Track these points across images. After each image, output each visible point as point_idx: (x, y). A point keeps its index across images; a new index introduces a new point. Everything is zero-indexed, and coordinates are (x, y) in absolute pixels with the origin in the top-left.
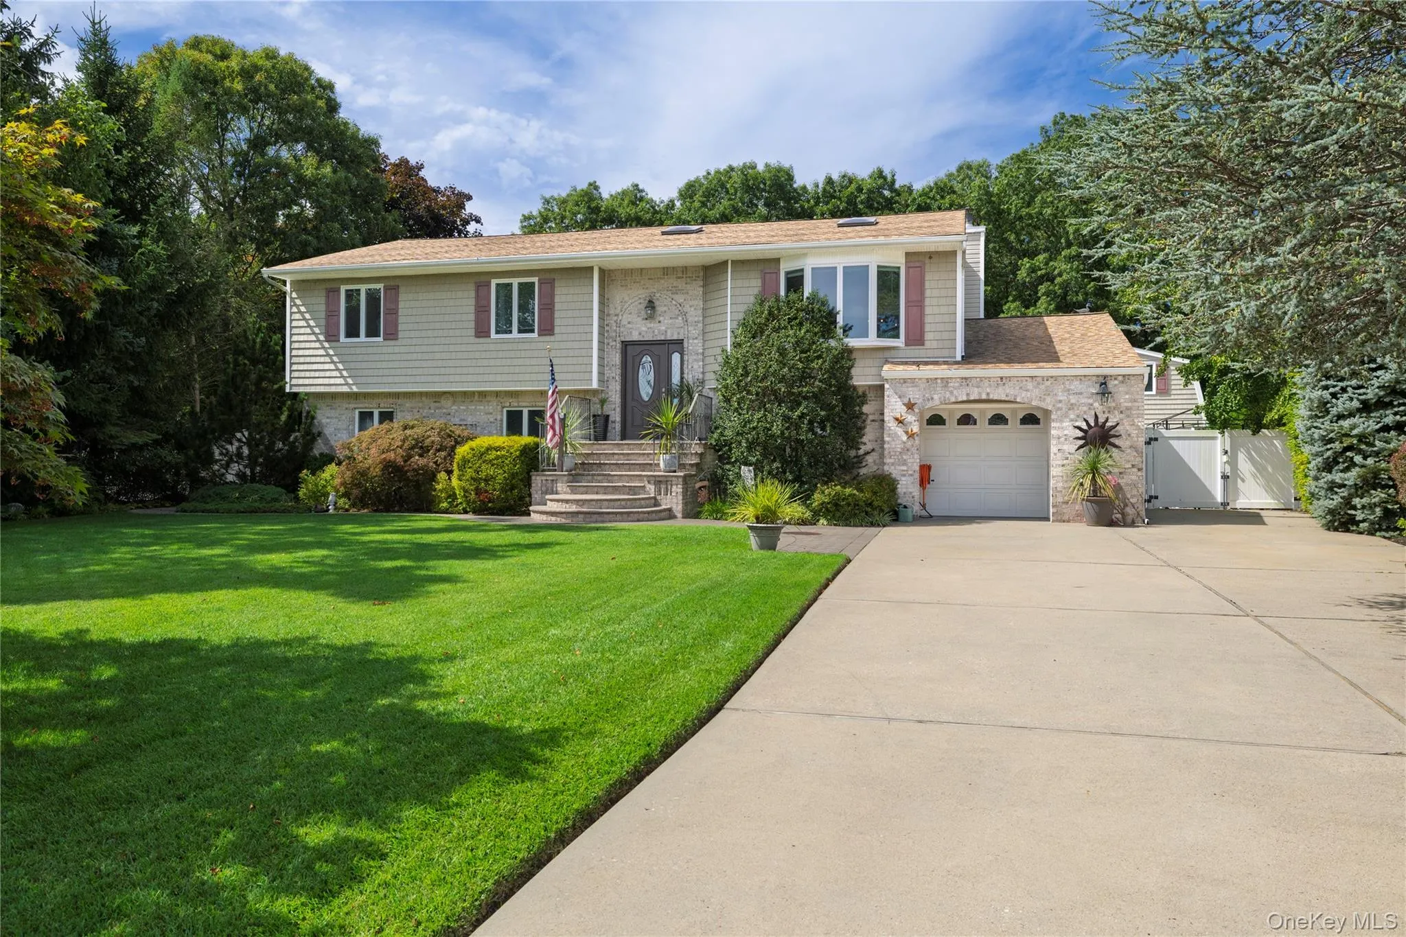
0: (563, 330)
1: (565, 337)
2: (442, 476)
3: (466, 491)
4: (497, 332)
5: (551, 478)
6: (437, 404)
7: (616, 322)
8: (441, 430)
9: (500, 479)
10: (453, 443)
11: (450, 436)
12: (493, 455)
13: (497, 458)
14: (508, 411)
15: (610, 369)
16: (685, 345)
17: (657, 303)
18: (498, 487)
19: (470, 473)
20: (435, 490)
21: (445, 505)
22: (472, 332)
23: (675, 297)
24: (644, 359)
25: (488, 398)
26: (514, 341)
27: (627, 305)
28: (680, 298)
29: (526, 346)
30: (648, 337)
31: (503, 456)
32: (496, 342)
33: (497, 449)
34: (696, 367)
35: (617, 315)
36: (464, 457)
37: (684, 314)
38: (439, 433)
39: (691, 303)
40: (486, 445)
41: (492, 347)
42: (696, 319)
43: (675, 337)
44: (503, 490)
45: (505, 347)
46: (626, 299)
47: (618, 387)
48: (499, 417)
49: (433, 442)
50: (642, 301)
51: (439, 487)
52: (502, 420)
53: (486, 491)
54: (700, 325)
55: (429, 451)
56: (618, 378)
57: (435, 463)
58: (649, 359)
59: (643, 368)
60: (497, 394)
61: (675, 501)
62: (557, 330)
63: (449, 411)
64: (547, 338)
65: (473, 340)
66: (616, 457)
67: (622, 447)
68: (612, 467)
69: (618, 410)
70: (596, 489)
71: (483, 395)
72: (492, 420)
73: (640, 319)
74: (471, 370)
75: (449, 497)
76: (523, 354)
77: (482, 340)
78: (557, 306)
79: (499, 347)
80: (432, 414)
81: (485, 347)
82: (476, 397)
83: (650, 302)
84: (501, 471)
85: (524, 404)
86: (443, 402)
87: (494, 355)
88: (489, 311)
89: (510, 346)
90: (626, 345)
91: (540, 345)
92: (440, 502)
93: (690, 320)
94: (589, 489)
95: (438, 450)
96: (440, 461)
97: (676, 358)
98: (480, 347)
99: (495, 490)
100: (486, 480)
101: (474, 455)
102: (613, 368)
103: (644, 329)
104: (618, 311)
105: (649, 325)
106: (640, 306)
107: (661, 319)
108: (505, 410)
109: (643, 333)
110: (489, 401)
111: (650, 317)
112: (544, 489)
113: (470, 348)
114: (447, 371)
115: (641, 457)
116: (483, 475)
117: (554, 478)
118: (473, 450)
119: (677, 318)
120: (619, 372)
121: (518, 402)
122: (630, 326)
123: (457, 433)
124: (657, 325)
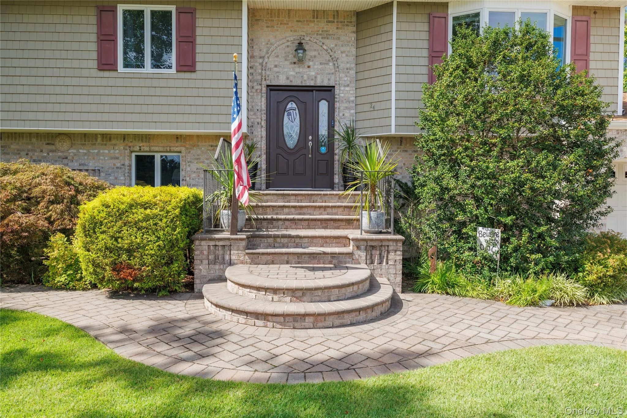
0: (207, 66)
1: (209, 75)
2: (58, 239)
3: (96, 265)
4: (126, 66)
5: (221, 243)
6: (53, 147)
7: (261, 64)
8: (56, 176)
9: (152, 249)
10: (73, 193)
11: (68, 184)
12: (139, 214)
13: (147, 218)
14: (137, 157)
15: (255, 114)
16: (337, 91)
17: (306, 47)
18: (148, 260)
19: (103, 239)
20: (47, 258)
21: (63, 279)
22: (95, 64)
23: (327, 41)
24: (289, 106)
25: (113, 142)
26: (147, 77)
27: (273, 47)
28: (330, 43)
29: (163, 83)
30: (297, 82)
31: (155, 216)
32: (124, 77)
33: (146, 206)
34: (347, 115)
35: (262, 57)
36: (93, 218)
37: (334, 60)
38: (52, 181)
39: (344, 49)
40: (127, 199)
41: (120, 82)
42: (348, 65)
43: (326, 83)
44: (156, 266)
45: (135, 82)
46: (273, 41)
47: (264, 134)
48: (127, 163)
49: (44, 192)
50: (289, 44)
51: (55, 254)
52: (130, 166)
53: (129, 267)
54: (353, 72)
55: (38, 203)
56: (264, 123)
57: (48, 219)
58: (294, 105)
59: (289, 114)
60: (124, 137)
61: (392, 271)
62: (199, 66)
63: (66, 154)
64: (188, 75)
65: (96, 73)
66: (286, 210)
67: (288, 198)
68: (287, 223)
69: (264, 157)
70: (286, 257)
71: (107, 137)
72: (119, 165)
73: (287, 63)
74: (93, 108)
75: (69, 267)
76: (158, 92)
77: (107, 74)
78: (199, 40)
79: (127, 82)
80: (45, 157)
81: (111, 82)
82: (99, 140)
83: (300, 44)
84: (153, 238)
85: (156, 149)
86: (58, 145)
87: (121, 91)
88: (115, 41)
89: (142, 83)
90: (272, 88)
91: (179, 83)
92: (55, 274)
93: (342, 66)
94: (277, 258)
95: (52, 202)
96: (54, 216)
97: (323, 106)
98: (104, 82)
99: (144, 264)
100: (130, 252)
101: (109, 214)
102: (259, 113)
103: (292, 73)
104: (263, 54)
105: (297, 70)
106: (287, 50)
107: (311, 63)
108: (134, 155)
109: (291, 78)
110: (115, 145)
111: (300, 61)
112: (211, 257)
113: (91, 82)
114: (63, 108)
115: (317, 211)
116: (125, 243)
117: (228, 243)
118: (108, 206)
119: (327, 64)
120: (264, 117)
121: (150, 147)
122: (276, 69)
123: (78, 179)
124: (307, 70)
